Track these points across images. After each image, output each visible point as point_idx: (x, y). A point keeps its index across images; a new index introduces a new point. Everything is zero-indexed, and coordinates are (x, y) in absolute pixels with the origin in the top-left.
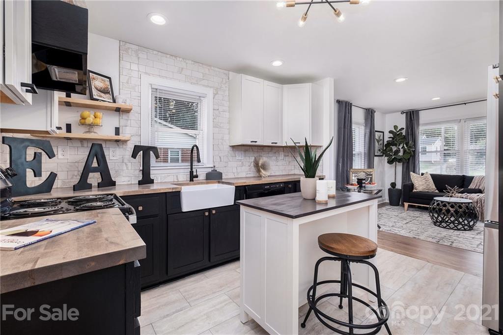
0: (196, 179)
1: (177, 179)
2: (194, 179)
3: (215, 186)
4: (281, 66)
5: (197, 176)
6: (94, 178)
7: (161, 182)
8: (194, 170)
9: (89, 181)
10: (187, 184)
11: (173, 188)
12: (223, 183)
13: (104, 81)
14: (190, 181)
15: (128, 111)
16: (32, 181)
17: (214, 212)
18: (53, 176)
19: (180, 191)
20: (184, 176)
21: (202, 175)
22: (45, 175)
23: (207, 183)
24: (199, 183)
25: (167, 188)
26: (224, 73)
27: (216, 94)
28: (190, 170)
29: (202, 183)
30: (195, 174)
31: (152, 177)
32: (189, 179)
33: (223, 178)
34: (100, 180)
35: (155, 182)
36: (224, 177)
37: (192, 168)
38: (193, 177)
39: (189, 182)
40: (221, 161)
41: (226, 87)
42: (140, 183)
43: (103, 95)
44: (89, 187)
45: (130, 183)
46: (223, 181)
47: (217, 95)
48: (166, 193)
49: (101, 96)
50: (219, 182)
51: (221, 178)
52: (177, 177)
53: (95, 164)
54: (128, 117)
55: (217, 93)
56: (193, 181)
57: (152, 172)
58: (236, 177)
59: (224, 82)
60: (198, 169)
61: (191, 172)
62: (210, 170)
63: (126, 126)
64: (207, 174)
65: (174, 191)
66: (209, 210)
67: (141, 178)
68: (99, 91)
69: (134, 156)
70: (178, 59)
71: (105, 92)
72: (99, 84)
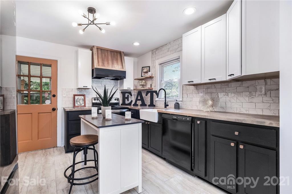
2: (167, 107)
5: (168, 105)
6: (139, 103)
8: (167, 102)
9: (137, 103)
13: (147, 69)
14: (165, 108)
16: (127, 102)
18: (132, 101)
22: (130, 101)
28: (165, 102)
30: (167, 104)
32: (164, 106)
34: (141, 103)
37: (165, 101)
39: (164, 108)
42: (149, 106)
43: (145, 74)
44: (137, 105)
49: (145, 75)
53: (139, 98)
61: (165, 103)
68: (145, 73)
69: (146, 95)
70: (168, 44)
71: (146, 72)
72: (145, 70)
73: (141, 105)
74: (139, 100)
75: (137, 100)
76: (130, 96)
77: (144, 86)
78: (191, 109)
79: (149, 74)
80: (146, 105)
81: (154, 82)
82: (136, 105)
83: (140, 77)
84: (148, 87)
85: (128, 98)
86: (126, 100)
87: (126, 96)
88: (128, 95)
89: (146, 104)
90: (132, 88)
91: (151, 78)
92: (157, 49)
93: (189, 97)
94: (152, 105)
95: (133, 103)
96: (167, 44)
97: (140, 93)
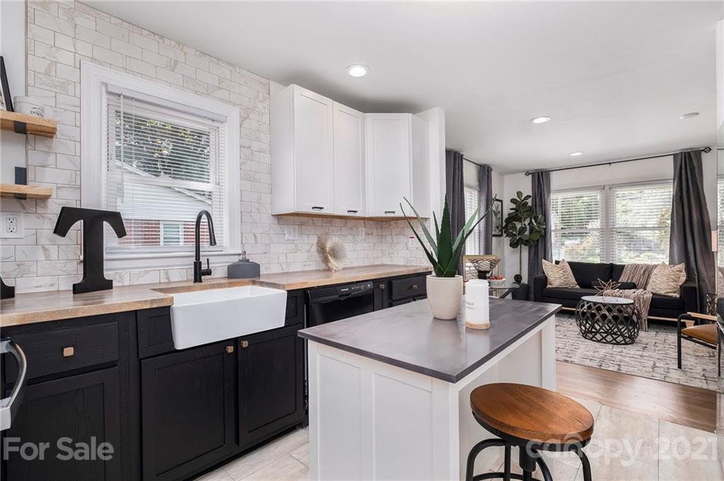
0: (207, 277)
1: (168, 278)
2: (203, 277)
3: (245, 292)
4: (364, 77)
5: (208, 272)
7: (130, 286)
8: (203, 260)
10: (188, 289)
11: (152, 301)
12: (262, 284)
14: (196, 281)
15: (47, 134)
17: (245, 344)
19: (169, 307)
20: (183, 272)
21: (219, 269)
23: (230, 285)
24: (213, 286)
25: (139, 302)
26: (261, 83)
27: (245, 119)
28: (194, 259)
29: (219, 286)
30: (204, 267)
31: (107, 275)
32: (193, 278)
33: (261, 273)
35: (114, 285)
36: (263, 271)
37: (198, 256)
38: (200, 273)
39: (192, 284)
40: (256, 243)
41: (264, 107)
42: (77, 289)
45: (55, 289)
46: (261, 280)
47: (248, 120)
48: (136, 311)
50: (254, 283)
51: (258, 275)
52: (167, 273)
54: (49, 147)
55: (247, 117)
56: (201, 281)
57: (106, 265)
58: (285, 271)
59: (261, 97)
60: (210, 259)
61: (197, 265)
62: (236, 259)
63: (44, 166)
64: (229, 267)
65: (155, 306)
66: (236, 341)
67: (80, 279)
93: (259, 242)
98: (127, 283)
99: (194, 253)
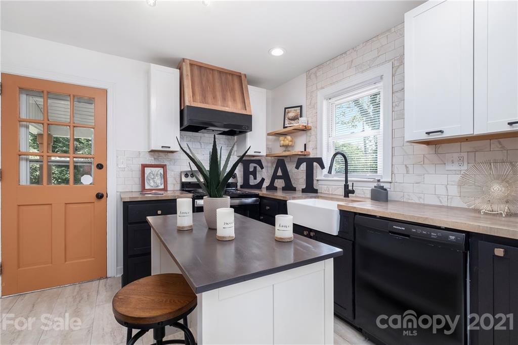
0: (352, 195)
2: (350, 195)
5: (353, 192)
6: (280, 183)
8: (350, 184)
9: (275, 185)
13: (296, 110)
14: (345, 196)
16: (252, 182)
18: (263, 180)
19: (287, 201)
22: (259, 179)
25: (281, 196)
28: (344, 183)
30: (350, 188)
32: (343, 194)
34: (284, 185)
37: (346, 181)
38: (348, 192)
39: (343, 197)
40: (407, 173)
42: (303, 191)
43: (292, 122)
44: (275, 189)
49: (291, 124)
51: (387, 199)
53: (280, 173)
56: (348, 197)
60: (354, 183)
61: (346, 186)
65: (284, 199)
67: (304, 187)
68: (292, 120)
69: (297, 167)
70: (348, 53)
71: (295, 119)
72: (291, 114)
73: (284, 189)
74: (279, 177)
75: (275, 177)
76: (258, 168)
77: (290, 149)
78: (418, 202)
79: (302, 122)
80: (294, 189)
81: (313, 138)
82: (271, 187)
83: (280, 129)
84: (298, 149)
85: (254, 173)
86: (251, 177)
87: (251, 169)
88: (255, 168)
89: (294, 186)
90: (264, 153)
91: (305, 129)
92: (320, 66)
93: (411, 172)
94: (310, 189)
95: (266, 184)
96: (345, 53)
97: (281, 163)
98: (331, 193)
99: (344, 179)
